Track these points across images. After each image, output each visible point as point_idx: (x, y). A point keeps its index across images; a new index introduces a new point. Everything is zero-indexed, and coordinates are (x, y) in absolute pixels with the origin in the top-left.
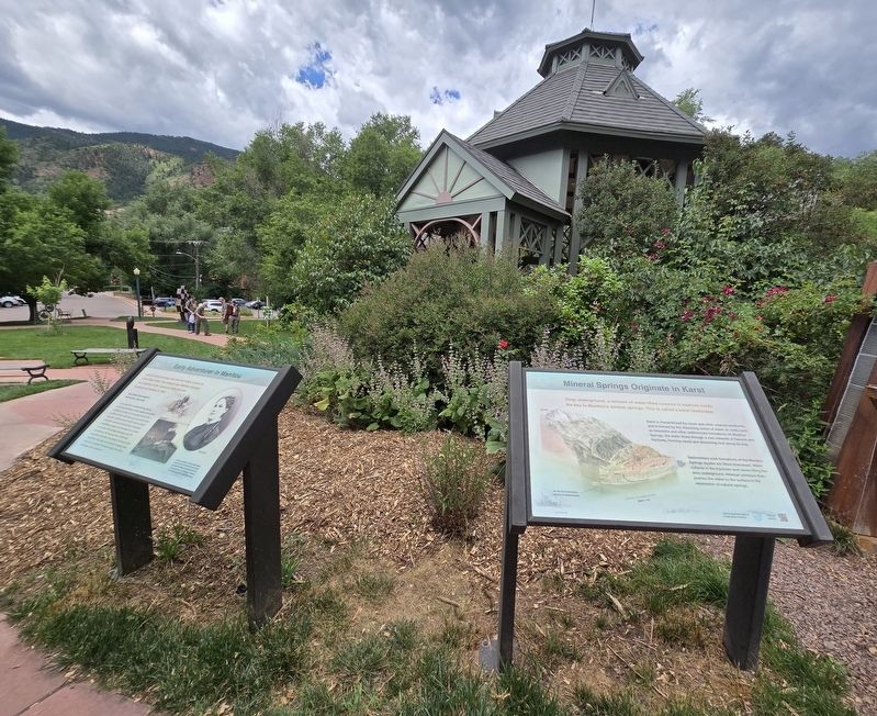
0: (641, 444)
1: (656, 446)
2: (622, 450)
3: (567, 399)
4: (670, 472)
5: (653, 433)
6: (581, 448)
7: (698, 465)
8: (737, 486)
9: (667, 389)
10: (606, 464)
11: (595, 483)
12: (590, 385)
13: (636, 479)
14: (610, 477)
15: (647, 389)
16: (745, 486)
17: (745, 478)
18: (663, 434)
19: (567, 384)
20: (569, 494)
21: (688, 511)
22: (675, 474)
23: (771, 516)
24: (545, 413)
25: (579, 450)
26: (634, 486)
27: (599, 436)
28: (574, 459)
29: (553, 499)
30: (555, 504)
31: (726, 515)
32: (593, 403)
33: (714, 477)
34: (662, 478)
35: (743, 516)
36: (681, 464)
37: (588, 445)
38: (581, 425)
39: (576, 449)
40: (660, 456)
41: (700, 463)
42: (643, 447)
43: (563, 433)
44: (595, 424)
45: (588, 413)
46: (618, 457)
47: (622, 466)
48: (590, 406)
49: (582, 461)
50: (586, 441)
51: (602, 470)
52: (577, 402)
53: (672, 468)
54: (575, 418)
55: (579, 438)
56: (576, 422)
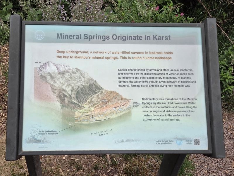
0: (110, 89)
1: (123, 92)
2: (95, 96)
3: (58, 52)
4: (127, 111)
5: (121, 80)
6: (65, 96)
7: (148, 105)
8: (171, 120)
9: (141, 38)
10: (81, 107)
11: (70, 124)
12: (78, 37)
13: (101, 118)
14: (82, 118)
15: (124, 39)
16: (178, 120)
17: (180, 113)
18: (128, 80)
19: (60, 37)
20: (51, 133)
21: (132, 141)
22: (129, 113)
23: (189, 141)
24: (39, 65)
25: (62, 97)
26: (99, 124)
27: (79, 84)
28: (57, 104)
29: (39, 138)
30: (39, 141)
31: (158, 142)
32: (79, 55)
33: (159, 113)
34: (120, 117)
35: (169, 142)
36: (136, 105)
37: (70, 92)
38: (67, 76)
39: (60, 96)
40: (122, 99)
41: (150, 103)
42: (111, 92)
43: (52, 83)
44: (78, 74)
45: (73, 64)
46: (91, 101)
47: (93, 109)
48: (76, 57)
49: (63, 106)
50: (69, 89)
51: (78, 113)
52: (66, 55)
53: (129, 108)
54: (62, 69)
55: (64, 87)
56: (63, 73)
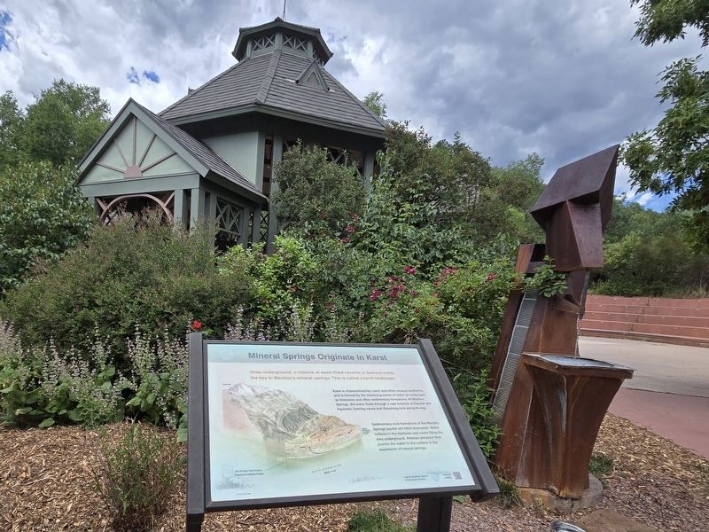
0: (327, 414)
1: (343, 415)
2: (309, 422)
3: (252, 372)
4: (355, 440)
5: (339, 402)
6: (267, 423)
7: (381, 432)
8: (417, 448)
9: (352, 358)
10: (292, 437)
11: (280, 459)
12: (276, 357)
13: (322, 450)
14: (296, 451)
15: (333, 358)
16: (424, 448)
17: (423, 440)
18: (349, 402)
19: (252, 356)
20: (252, 473)
21: (372, 478)
22: (359, 442)
23: (447, 476)
24: (228, 387)
25: (263, 425)
26: (320, 458)
27: (285, 408)
28: (259, 435)
29: (236, 480)
30: (237, 486)
31: (408, 478)
32: (279, 375)
33: (397, 441)
34: (349, 447)
35: (422, 478)
36: (366, 431)
37: (274, 419)
38: (267, 399)
39: (260, 424)
40: (346, 425)
41: (384, 429)
42: (330, 417)
43: (247, 407)
44: (281, 397)
45: (274, 386)
46: (304, 430)
47: (308, 438)
48: (276, 378)
49: (267, 436)
50: (272, 415)
51: (288, 445)
52: (262, 375)
53: (358, 435)
54: (259, 391)
55: (264, 412)
56: (261, 396)
